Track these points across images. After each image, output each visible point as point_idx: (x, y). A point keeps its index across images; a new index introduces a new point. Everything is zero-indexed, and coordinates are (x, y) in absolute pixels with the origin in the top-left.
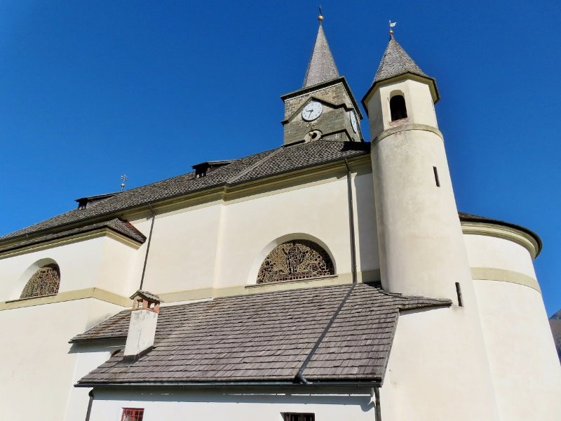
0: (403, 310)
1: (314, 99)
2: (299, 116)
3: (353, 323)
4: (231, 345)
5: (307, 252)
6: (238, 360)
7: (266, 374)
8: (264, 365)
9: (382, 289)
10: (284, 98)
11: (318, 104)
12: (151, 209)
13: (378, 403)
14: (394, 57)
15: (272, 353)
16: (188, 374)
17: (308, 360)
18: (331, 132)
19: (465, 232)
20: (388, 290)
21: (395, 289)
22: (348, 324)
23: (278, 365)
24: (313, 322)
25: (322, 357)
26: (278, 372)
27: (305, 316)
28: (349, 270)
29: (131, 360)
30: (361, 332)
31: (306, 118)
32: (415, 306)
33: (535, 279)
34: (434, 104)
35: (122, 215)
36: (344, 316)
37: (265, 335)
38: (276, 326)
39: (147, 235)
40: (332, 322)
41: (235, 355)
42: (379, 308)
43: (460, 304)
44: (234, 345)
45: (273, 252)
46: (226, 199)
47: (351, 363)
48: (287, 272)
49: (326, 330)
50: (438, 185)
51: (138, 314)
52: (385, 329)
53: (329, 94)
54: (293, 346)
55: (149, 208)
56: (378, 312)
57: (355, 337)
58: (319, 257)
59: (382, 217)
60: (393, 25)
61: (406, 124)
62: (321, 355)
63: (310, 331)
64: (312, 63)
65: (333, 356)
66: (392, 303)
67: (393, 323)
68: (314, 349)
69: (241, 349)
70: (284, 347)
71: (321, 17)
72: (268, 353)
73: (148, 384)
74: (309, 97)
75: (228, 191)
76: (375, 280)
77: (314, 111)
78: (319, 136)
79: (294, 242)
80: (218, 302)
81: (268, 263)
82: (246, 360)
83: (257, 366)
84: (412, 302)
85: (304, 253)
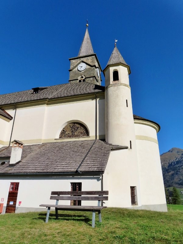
0: (112, 150)
1: (83, 62)
2: (76, 68)
3: (95, 154)
4: (52, 161)
5: (79, 127)
6: (55, 166)
7: (66, 170)
8: (65, 167)
9: (105, 142)
10: (70, 60)
11: (85, 64)
12: (15, 106)
13: (102, 179)
14: (116, 56)
15: (67, 163)
16: (37, 170)
17: (80, 165)
18: (89, 76)
19: (135, 123)
20: (108, 142)
21: (110, 142)
22: (93, 154)
23: (69, 167)
24: (81, 153)
25: (85, 165)
26: (70, 169)
27: (78, 151)
28: (94, 135)
29: (13, 165)
30: (98, 157)
31: (79, 70)
32: (116, 148)
33: (157, 140)
34: (129, 74)
35: (2, 107)
36: (92, 151)
37: (64, 157)
38: (68, 154)
39: (13, 117)
40: (88, 153)
41: (53, 164)
42: (104, 149)
43: (131, 148)
44: (53, 161)
45: (66, 126)
46: (47, 104)
47: (95, 166)
48: (71, 134)
49: (86, 156)
50: (127, 106)
51: (15, 149)
52: (106, 156)
53: (89, 60)
54: (74, 161)
55: (14, 105)
56: (104, 150)
57: (96, 158)
58: (83, 129)
59: (107, 116)
60: (116, 41)
61: (118, 83)
62: (84, 164)
63: (80, 156)
64: (83, 46)
65: (88, 165)
66: (109, 147)
67: (109, 154)
68: (82, 162)
69: (56, 162)
70: (71, 161)
71: (87, 25)
72: (66, 163)
73: (21, 174)
74: (81, 61)
75: (48, 101)
76: (103, 139)
77: (83, 67)
78: (84, 78)
79: (74, 123)
80: (44, 145)
81: (64, 131)
82: (58, 166)
83: (62, 168)
84: (115, 147)
85: (78, 127)
